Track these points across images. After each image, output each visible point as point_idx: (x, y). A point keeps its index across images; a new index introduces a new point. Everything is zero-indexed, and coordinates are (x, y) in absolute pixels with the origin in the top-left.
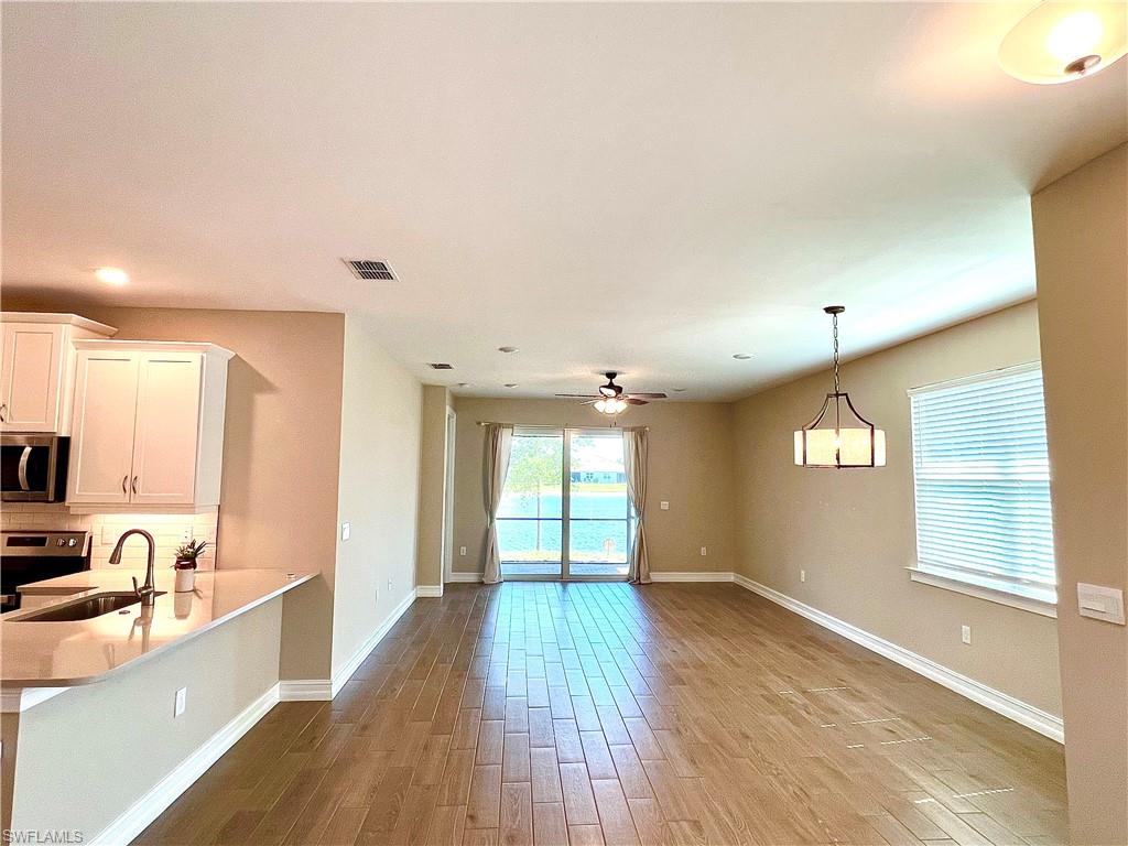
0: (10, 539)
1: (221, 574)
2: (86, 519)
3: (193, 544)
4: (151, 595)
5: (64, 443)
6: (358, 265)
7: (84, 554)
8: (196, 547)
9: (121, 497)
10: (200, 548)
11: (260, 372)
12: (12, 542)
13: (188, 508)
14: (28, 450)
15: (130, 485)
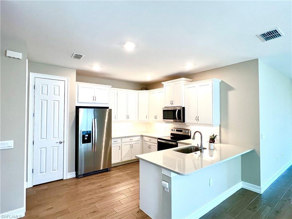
0: (177, 130)
1: (222, 145)
2: (189, 127)
3: (214, 135)
4: (202, 150)
5: (184, 108)
6: (264, 35)
7: (190, 135)
8: (214, 136)
9: (195, 122)
10: (215, 136)
11: (228, 84)
12: (177, 131)
13: (211, 125)
14: (177, 110)
15: (197, 119)
